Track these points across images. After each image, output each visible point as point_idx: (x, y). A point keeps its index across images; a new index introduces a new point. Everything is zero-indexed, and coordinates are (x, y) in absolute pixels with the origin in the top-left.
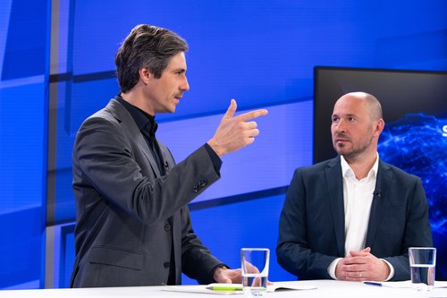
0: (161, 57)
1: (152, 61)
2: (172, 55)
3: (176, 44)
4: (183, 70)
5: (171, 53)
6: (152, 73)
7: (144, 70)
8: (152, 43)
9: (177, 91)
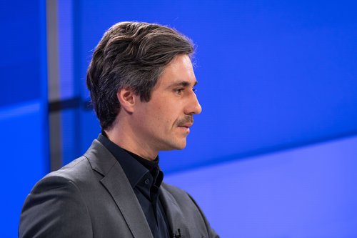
0: (146, 69)
1: (132, 77)
2: (164, 63)
3: (168, 46)
4: (186, 84)
5: (161, 60)
6: (137, 94)
7: (123, 92)
8: (130, 50)
9: (182, 117)
